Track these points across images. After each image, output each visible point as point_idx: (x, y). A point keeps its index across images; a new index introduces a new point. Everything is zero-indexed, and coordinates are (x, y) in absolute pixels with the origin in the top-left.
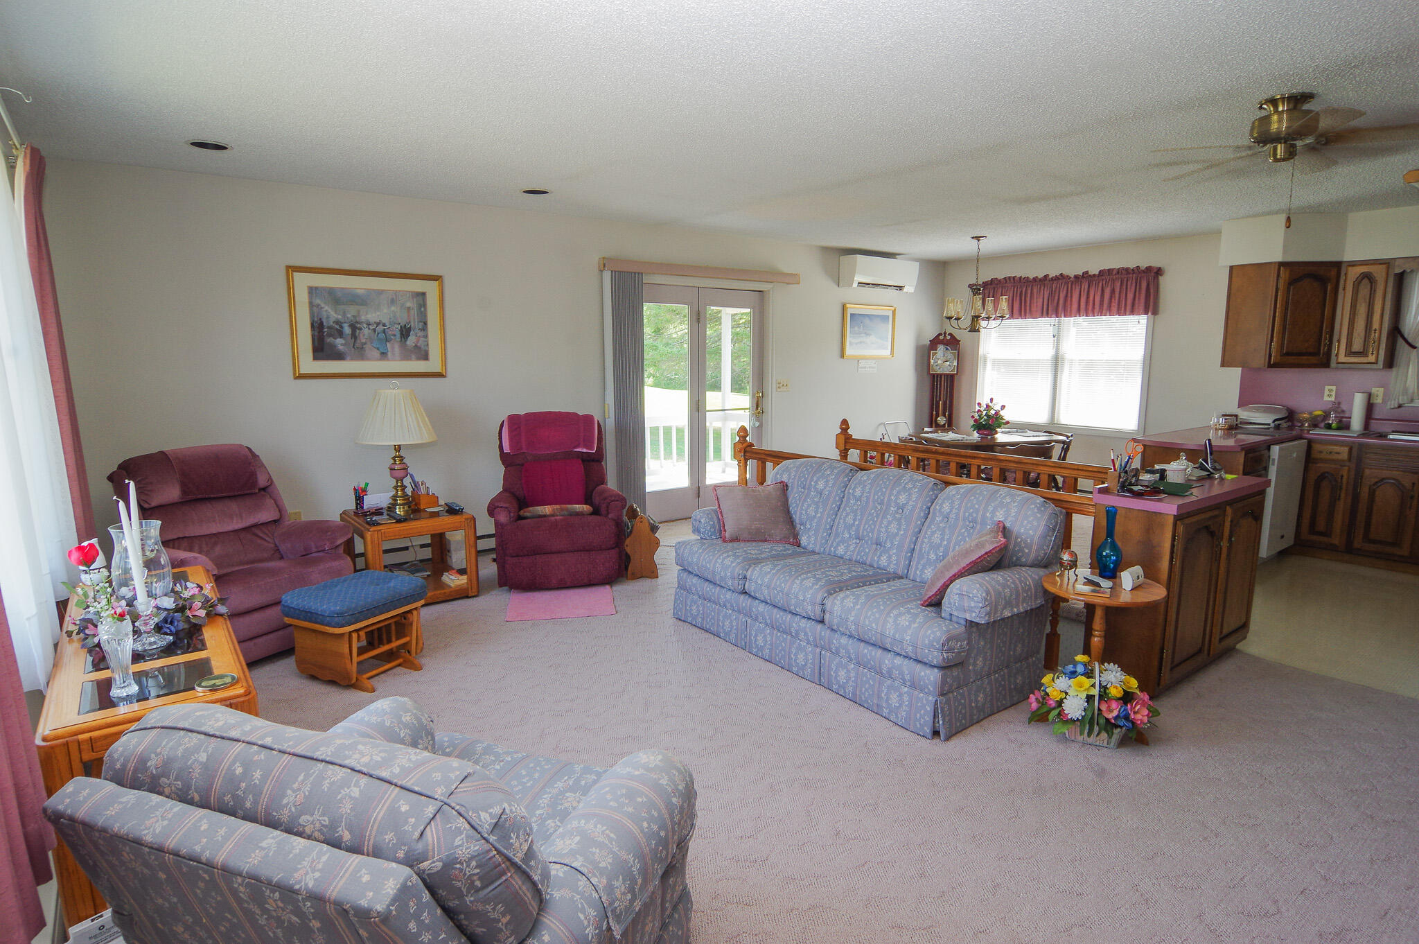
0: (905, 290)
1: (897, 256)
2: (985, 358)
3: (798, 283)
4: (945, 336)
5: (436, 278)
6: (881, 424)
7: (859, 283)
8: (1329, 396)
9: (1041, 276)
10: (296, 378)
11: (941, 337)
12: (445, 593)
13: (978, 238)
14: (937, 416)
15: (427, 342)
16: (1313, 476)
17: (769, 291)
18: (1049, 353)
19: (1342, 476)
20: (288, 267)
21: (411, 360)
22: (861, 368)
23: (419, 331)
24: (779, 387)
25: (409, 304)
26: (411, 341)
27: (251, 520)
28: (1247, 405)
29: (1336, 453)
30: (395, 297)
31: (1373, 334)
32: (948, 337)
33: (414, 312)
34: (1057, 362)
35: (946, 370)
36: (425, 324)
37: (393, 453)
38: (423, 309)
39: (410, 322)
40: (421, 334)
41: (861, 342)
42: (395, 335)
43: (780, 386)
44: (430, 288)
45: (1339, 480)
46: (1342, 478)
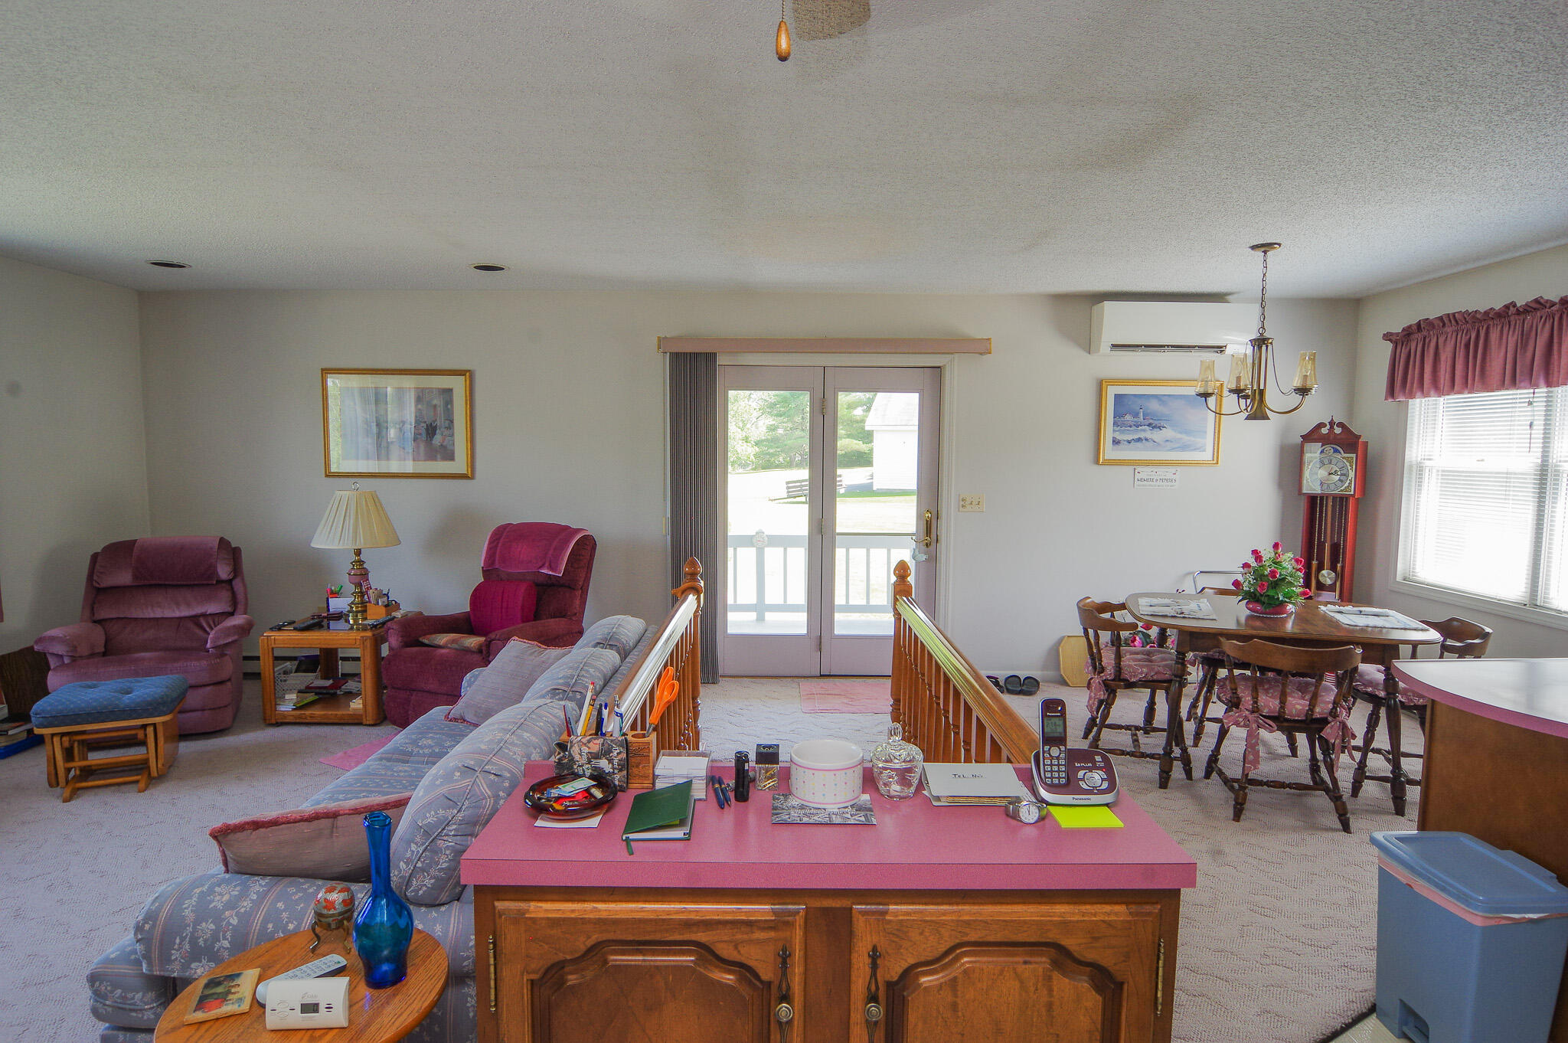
0: (1229, 351)
1: (1227, 297)
2: (1420, 469)
3: (990, 353)
4: (1332, 427)
5: (467, 374)
6: (1189, 574)
7: (1114, 346)
9: (1498, 306)
10: (327, 476)
11: (1325, 431)
12: (337, 714)
13: (1266, 247)
14: (1320, 568)
15: (454, 441)
17: (945, 365)
18: (1527, 462)
20: (323, 370)
21: (436, 460)
22: (1141, 480)
23: (445, 430)
24: (963, 506)
25: (435, 402)
26: (437, 439)
27: (198, 610)
30: (421, 395)
32: (1338, 430)
33: (440, 410)
34: (1544, 478)
35: (1332, 487)
36: (452, 422)
37: (354, 558)
38: (449, 406)
39: (436, 420)
40: (446, 432)
41: (1139, 440)
42: (420, 434)
43: (963, 503)
44: (458, 384)
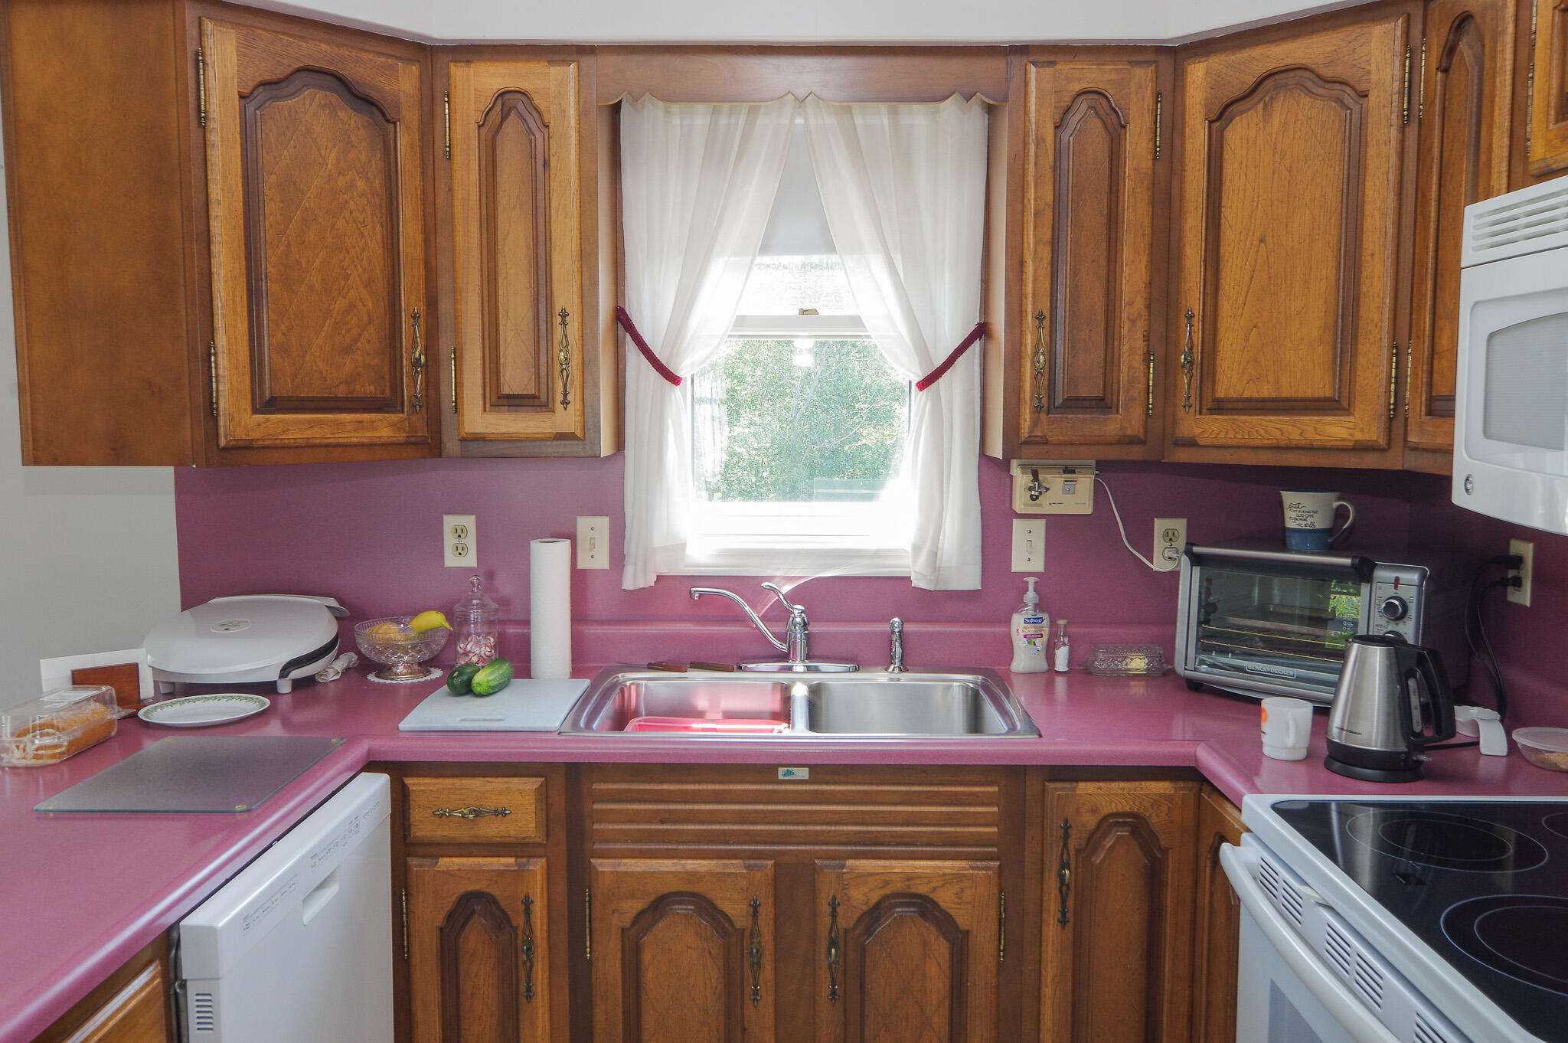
8: (460, 551)
16: (429, 917)
19: (528, 903)
28: (204, 601)
29: (496, 813)
31: (559, 329)
45: (519, 921)
46: (528, 912)
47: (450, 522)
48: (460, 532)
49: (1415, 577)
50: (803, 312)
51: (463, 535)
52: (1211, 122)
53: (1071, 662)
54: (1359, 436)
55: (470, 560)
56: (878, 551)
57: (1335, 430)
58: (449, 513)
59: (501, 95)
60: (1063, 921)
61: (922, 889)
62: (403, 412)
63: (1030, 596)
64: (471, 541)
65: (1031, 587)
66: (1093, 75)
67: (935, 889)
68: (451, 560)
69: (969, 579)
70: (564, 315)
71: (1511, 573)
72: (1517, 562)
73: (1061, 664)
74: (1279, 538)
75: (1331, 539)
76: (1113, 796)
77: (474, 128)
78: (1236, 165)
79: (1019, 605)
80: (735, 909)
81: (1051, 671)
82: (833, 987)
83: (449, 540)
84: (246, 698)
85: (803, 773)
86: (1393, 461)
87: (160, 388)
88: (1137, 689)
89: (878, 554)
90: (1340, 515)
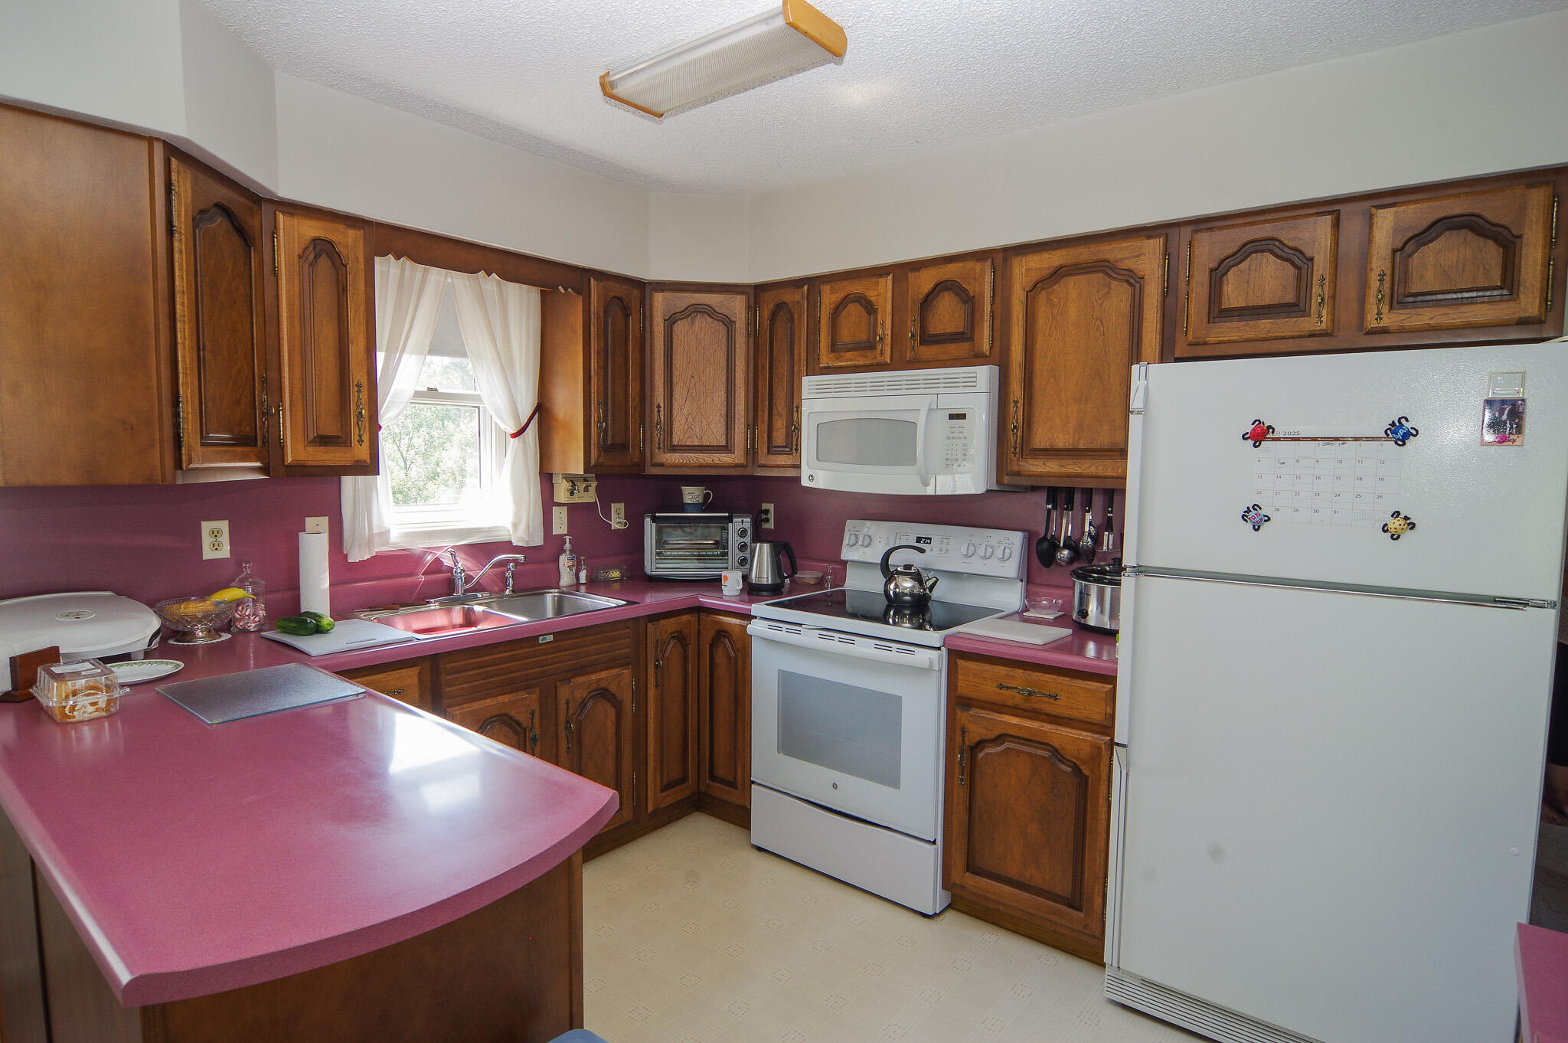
8: (217, 547)
31: (356, 395)
47: (206, 526)
48: (216, 533)
49: (749, 520)
50: (429, 389)
51: (218, 535)
52: (665, 320)
53: (587, 577)
54: (737, 462)
55: (225, 552)
56: (490, 528)
57: (726, 459)
58: (206, 519)
59: (314, 240)
60: (656, 686)
61: (604, 685)
62: (256, 445)
63: (568, 546)
64: (225, 539)
65: (568, 541)
66: (619, 290)
67: (609, 683)
68: (208, 554)
69: (539, 541)
70: (359, 386)
71: (764, 517)
72: (767, 512)
73: (583, 580)
74: (682, 507)
75: (705, 506)
76: (669, 625)
77: (296, 257)
78: (679, 342)
79: (562, 551)
80: (522, 717)
81: (578, 584)
82: (568, 744)
83: (207, 541)
84: (156, 662)
85: (550, 638)
86: (748, 472)
87: (132, 425)
88: (616, 586)
89: (490, 530)
90: (707, 496)
